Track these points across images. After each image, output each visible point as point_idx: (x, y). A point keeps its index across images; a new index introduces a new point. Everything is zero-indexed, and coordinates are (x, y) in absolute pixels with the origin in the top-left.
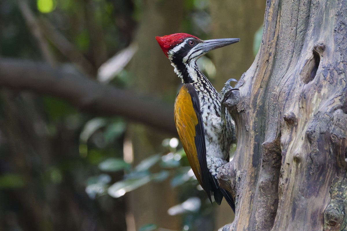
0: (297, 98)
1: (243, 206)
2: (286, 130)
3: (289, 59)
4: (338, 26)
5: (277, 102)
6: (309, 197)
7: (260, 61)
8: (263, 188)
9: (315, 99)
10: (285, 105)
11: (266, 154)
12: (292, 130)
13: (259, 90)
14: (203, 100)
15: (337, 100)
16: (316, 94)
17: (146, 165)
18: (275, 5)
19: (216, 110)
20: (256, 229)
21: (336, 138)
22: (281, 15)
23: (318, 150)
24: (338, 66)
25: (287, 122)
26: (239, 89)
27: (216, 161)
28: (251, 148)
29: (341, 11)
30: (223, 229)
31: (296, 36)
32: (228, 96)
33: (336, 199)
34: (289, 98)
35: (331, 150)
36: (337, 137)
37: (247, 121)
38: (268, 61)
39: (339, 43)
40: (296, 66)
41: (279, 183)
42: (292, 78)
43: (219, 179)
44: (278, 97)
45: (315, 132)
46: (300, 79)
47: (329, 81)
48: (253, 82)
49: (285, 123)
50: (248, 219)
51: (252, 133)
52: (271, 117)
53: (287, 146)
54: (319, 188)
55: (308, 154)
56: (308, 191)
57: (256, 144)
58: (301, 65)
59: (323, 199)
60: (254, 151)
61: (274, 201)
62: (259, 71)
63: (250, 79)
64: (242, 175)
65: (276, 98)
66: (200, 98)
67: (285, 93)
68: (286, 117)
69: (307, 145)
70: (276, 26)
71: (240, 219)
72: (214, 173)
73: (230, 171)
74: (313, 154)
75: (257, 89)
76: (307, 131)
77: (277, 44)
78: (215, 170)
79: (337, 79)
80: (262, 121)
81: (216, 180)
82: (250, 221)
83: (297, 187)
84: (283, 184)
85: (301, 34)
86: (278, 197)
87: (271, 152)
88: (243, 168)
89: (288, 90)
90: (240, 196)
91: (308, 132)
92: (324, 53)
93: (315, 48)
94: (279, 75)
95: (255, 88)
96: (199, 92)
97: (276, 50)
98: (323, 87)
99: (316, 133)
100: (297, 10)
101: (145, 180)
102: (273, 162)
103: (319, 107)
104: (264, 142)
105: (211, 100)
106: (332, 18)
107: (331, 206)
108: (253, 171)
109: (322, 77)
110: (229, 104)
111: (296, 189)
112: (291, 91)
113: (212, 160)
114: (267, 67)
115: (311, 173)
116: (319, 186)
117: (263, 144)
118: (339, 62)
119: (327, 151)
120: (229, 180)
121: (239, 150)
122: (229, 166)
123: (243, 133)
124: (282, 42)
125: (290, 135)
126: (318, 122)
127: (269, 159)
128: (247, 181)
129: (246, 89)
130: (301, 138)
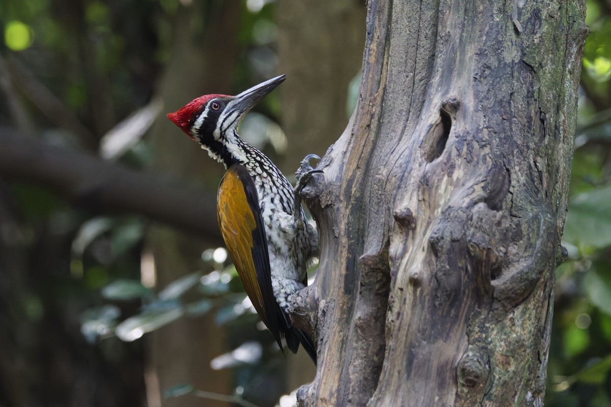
0: (416, 185)
1: (329, 356)
2: (398, 237)
3: (402, 123)
4: (479, 72)
5: (383, 193)
6: (434, 342)
7: (356, 127)
8: (362, 328)
9: (443, 187)
10: (396, 195)
11: (367, 274)
12: (407, 235)
13: (354, 171)
14: (263, 189)
15: (478, 188)
16: (446, 178)
17: (175, 290)
18: (380, 37)
19: (283, 205)
20: (351, 391)
21: (476, 249)
22: (390, 53)
23: (448, 267)
24: (480, 135)
25: (399, 223)
26: (324, 171)
27: (286, 285)
28: (342, 264)
29: (485, 48)
30: (297, 392)
31: (414, 87)
32: (306, 181)
33: (477, 345)
34: (402, 186)
35: (469, 267)
36: (479, 247)
37: (336, 220)
38: (369, 126)
39: (481, 97)
40: (414, 135)
41: (387, 319)
42: (407, 152)
43: (291, 313)
44: (385, 183)
45: (442, 238)
46: (419, 156)
47: (465, 158)
48: (346, 160)
49: (396, 225)
50: (337, 377)
51: (344, 240)
52: (373, 215)
53: (399, 262)
54: (450, 328)
55: (431, 272)
56: (433, 332)
57: (349, 257)
58: (420, 132)
59: (456, 345)
60: (347, 269)
61: (378, 347)
62: (354, 142)
63: (340, 156)
64: (328, 307)
65: (382, 184)
66: (257, 187)
67: (397, 177)
68: (398, 215)
69: (431, 260)
70: (381, 72)
71: (325, 377)
72: (283, 304)
73: (308, 300)
74: (440, 274)
75: (352, 170)
76: (431, 238)
77: (383, 100)
78: (284, 299)
79: (478, 156)
80: (359, 220)
81: (287, 315)
82: (340, 380)
83: (414, 327)
84: (392, 321)
85: (421, 83)
86: (384, 341)
87: (373, 270)
88: (330, 295)
89: (401, 172)
90: (324, 340)
91: (432, 239)
92: (457, 113)
93: (444, 105)
94: (387, 148)
95: (348, 169)
96: (255, 176)
97: (382, 110)
98: (457, 166)
99: (444, 239)
100: (414, 46)
101: (174, 314)
102: (377, 287)
103: (449, 200)
104: (362, 254)
105: (274, 189)
106: (471, 58)
107: (468, 356)
108: (346, 300)
109: (454, 152)
110: (307, 194)
111: (414, 329)
112: (406, 174)
113: (280, 282)
114: (368, 136)
115: (437, 303)
116: (449, 325)
117: (361, 258)
118: (481, 128)
119: (461, 268)
120: (307, 315)
121: (323, 267)
122: (308, 293)
123: (329, 240)
124: (391, 97)
125: (404, 243)
126: (449, 224)
127: (370, 282)
128: (336, 317)
129: (334, 170)
130: (421, 249)
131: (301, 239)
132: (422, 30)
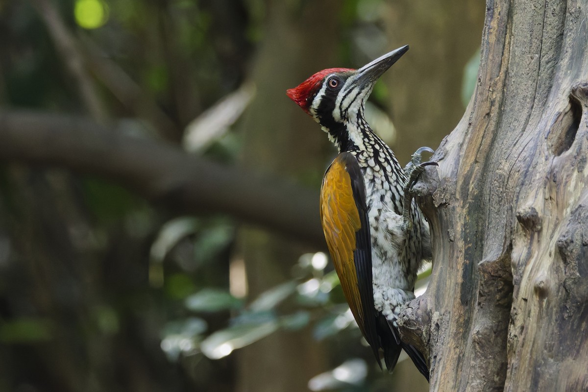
0: (542, 181)
1: (443, 375)
2: (522, 239)
3: (526, 111)
5: (504, 189)
6: (563, 360)
7: (474, 115)
8: (481, 343)
9: (572, 183)
10: (519, 193)
11: (486, 282)
12: (532, 238)
13: (472, 166)
14: (373, 184)
16: (575, 174)
17: (269, 300)
18: (502, 14)
19: (395, 203)
22: (513, 31)
23: (578, 274)
25: (522, 224)
28: (458, 271)
31: (539, 70)
32: (417, 177)
34: (527, 182)
37: (451, 222)
38: (488, 114)
40: (539, 125)
41: (509, 333)
42: (531, 145)
43: (400, 327)
44: (506, 180)
45: (572, 242)
46: (546, 148)
48: (462, 153)
49: (520, 226)
51: (460, 244)
52: (493, 215)
53: (523, 268)
54: (581, 343)
55: (560, 281)
56: (561, 348)
57: (467, 263)
58: (547, 121)
60: (464, 276)
61: (499, 366)
62: (472, 133)
63: (456, 148)
64: (442, 319)
65: (504, 181)
66: (367, 181)
67: (520, 173)
68: (522, 215)
69: (559, 266)
70: (503, 53)
72: (390, 317)
73: (420, 312)
74: (569, 282)
75: (470, 164)
76: (559, 241)
77: (504, 85)
78: (391, 311)
80: (477, 222)
81: (395, 329)
83: (540, 342)
84: (515, 336)
85: (548, 66)
86: (506, 359)
87: (493, 278)
88: (444, 306)
89: (525, 167)
90: (438, 358)
91: (560, 243)
93: (574, 91)
94: (509, 140)
95: (465, 163)
96: (365, 168)
97: (503, 96)
99: (574, 244)
100: (540, 24)
101: (267, 328)
102: (498, 297)
103: (579, 198)
104: (481, 260)
105: (386, 185)
108: (462, 312)
109: (585, 144)
110: (418, 191)
111: (539, 346)
112: (531, 169)
114: (488, 125)
115: (566, 315)
116: (579, 340)
117: (479, 264)
120: (419, 329)
121: (436, 274)
122: (419, 304)
123: (444, 244)
124: (514, 82)
125: (528, 247)
126: (579, 225)
127: (490, 291)
128: (451, 331)
129: (449, 164)
130: (548, 254)
131: (414, 243)
132: (549, 5)
